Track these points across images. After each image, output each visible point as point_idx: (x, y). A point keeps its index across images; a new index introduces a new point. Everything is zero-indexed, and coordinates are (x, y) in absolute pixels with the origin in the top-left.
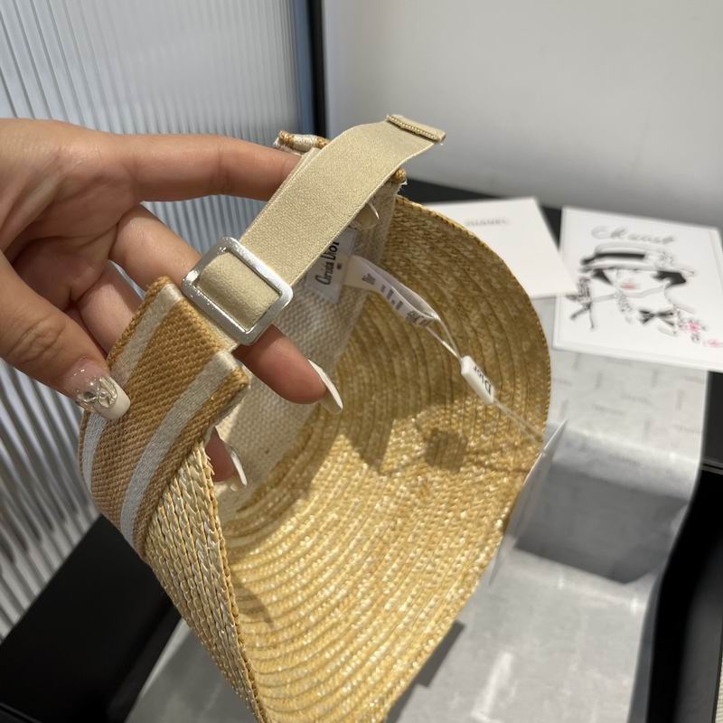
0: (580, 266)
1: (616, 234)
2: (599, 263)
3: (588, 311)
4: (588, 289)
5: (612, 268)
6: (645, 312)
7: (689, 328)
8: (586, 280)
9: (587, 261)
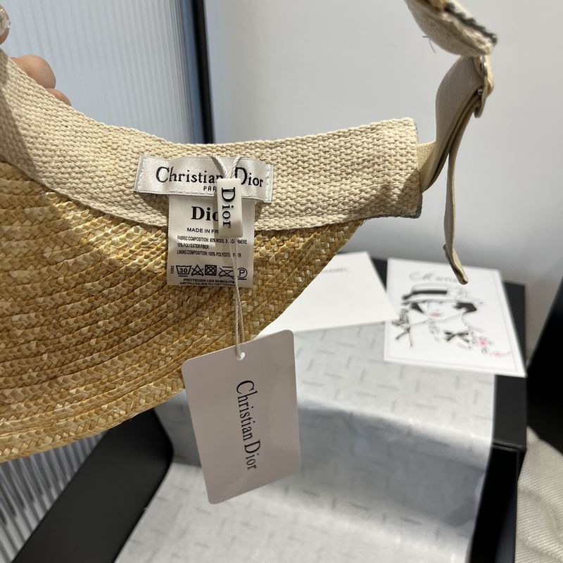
0: (402, 301)
1: (427, 277)
2: (414, 299)
3: (408, 334)
4: (407, 318)
5: (424, 302)
6: (448, 333)
7: (480, 344)
8: (407, 311)
9: (406, 298)
